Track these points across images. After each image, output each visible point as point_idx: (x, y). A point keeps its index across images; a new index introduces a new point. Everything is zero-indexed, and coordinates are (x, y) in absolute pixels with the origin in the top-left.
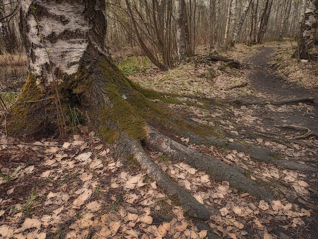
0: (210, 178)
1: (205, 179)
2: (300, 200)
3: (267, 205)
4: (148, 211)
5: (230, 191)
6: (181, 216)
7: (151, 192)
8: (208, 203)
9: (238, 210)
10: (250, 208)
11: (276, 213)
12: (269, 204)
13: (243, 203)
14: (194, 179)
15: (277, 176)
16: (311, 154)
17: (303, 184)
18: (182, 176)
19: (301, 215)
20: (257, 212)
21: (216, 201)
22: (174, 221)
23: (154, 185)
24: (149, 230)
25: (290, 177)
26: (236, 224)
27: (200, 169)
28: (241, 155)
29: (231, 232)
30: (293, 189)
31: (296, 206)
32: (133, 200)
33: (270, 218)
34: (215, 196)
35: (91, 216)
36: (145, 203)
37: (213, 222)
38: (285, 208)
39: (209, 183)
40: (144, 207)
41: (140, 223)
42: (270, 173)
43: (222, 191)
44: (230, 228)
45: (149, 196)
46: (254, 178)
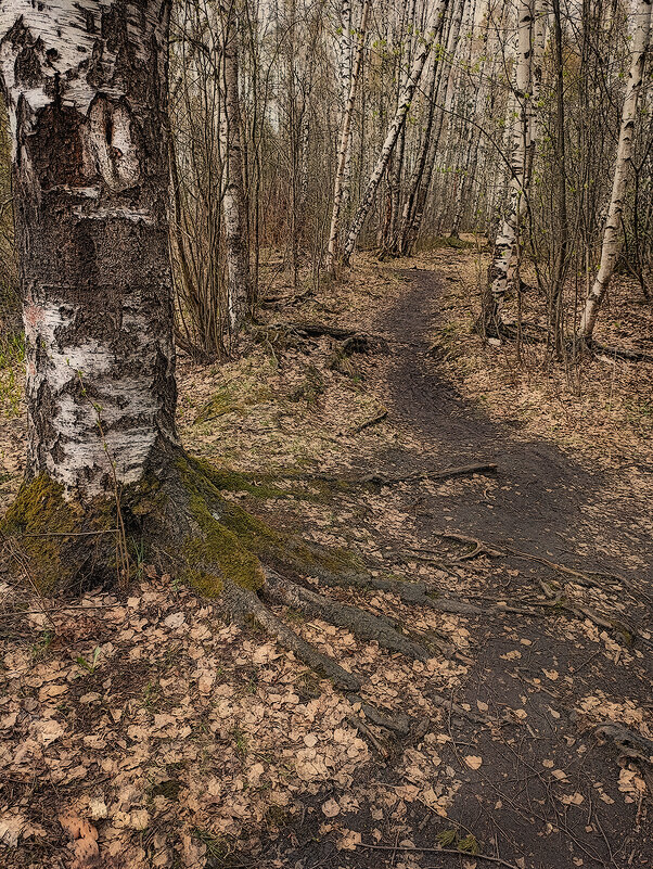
0: (355, 638)
1: (349, 639)
2: (458, 656)
3: (421, 664)
4: (291, 689)
5: (380, 652)
6: (330, 690)
7: (288, 665)
8: (356, 670)
9: (390, 676)
10: (403, 671)
11: (431, 674)
12: (424, 664)
13: (396, 666)
14: (336, 642)
15: (434, 624)
16: (478, 585)
17: (464, 632)
18: (320, 639)
19: (458, 673)
20: (412, 675)
21: (364, 668)
22: (323, 696)
23: (290, 655)
24: (297, 710)
25: (450, 624)
26: (389, 691)
27: (340, 626)
28: (389, 597)
29: (385, 701)
30: (452, 642)
31: (454, 663)
32: (270, 678)
33: (425, 680)
34: (363, 661)
35: (227, 702)
36: (285, 680)
37: (364, 692)
38: (441, 666)
39: (355, 645)
40: (284, 685)
41: (285, 703)
42: (425, 621)
43: (371, 652)
44: (384, 697)
45: (288, 670)
46: (406, 632)
